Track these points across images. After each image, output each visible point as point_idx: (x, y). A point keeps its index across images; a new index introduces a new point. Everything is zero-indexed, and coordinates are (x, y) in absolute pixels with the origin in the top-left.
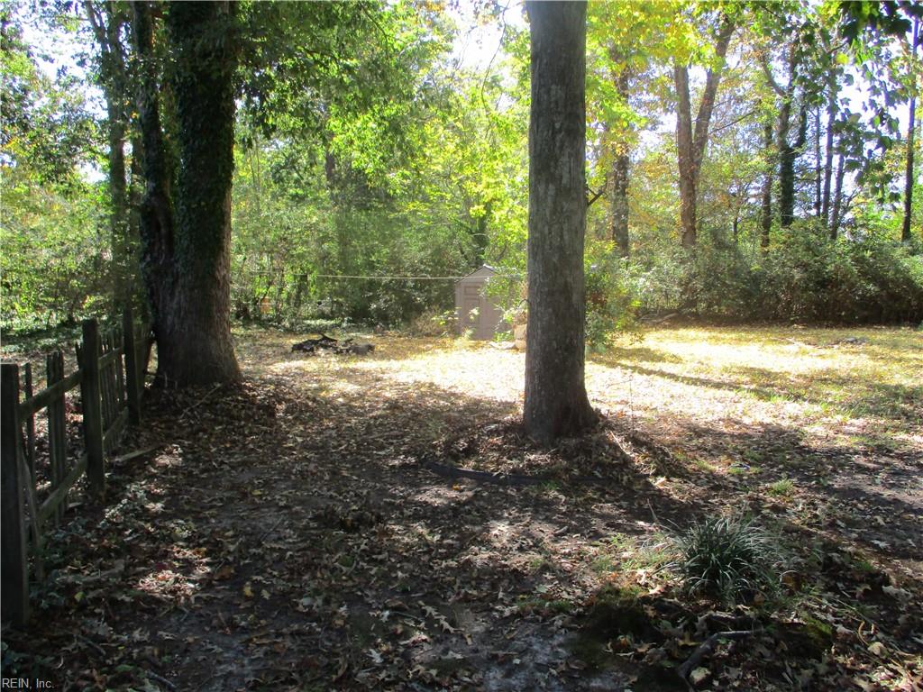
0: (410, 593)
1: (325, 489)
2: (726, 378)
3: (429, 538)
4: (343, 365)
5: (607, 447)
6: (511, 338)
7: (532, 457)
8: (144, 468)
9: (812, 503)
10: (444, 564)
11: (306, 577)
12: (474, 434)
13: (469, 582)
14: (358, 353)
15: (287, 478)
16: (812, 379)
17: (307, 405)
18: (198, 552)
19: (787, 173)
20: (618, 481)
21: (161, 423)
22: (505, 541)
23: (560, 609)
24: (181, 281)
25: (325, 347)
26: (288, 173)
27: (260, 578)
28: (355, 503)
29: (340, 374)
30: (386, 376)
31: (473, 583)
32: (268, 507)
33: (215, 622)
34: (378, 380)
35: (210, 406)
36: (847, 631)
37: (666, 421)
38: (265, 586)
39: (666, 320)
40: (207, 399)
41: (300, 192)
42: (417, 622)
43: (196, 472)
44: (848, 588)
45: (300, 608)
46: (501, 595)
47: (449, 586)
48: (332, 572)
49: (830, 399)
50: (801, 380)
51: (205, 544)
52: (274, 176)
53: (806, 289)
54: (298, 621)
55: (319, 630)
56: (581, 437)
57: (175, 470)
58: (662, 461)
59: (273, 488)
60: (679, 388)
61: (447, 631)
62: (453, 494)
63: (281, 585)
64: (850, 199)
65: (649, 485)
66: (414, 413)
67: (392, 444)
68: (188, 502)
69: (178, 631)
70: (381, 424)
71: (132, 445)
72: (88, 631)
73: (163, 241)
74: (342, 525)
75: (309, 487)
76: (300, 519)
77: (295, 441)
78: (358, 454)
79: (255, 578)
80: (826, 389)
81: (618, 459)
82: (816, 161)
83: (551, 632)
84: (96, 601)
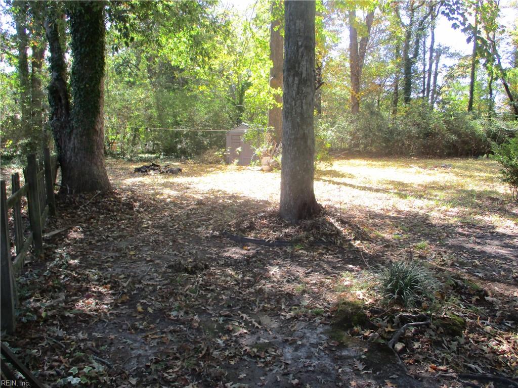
0: (232, 307)
1: (171, 250)
2: (380, 187)
3: (236, 276)
4: (166, 180)
5: (328, 225)
6: (260, 164)
7: (287, 231)
8: (62, 240)
9: (439, 254)
10: (247, 291)
11: (171, 300)
12: (252, 218)
13: (264, 300)
14: (173, 173)
15: (148, 245)
16: (426, 187)
17: (151, 203)
18: (106, 288)
19: (408, 73)
20: (334, 243)
21: (68, 214)
22: (278, 277)
23: (318, 314)
24: (75, 131)
25: (154, 170)
26: (124, 68)
27: (144, 301)
28: (190, 257)
29: (165, 185)
30: (191, 186)
31: (266, 300)
32: (140, 261)
33: (124, 327)
34: (188, 188)
35: (95, 204)
36: (471, 321)
37: (352, 210)
38: (150, 306)
39: (343, 155)
40: (93, 200)
41: (132, 80)
42: (240, 323)
43: (93, 242)
44: (467, 298)
45: (172, 317)
46: (283, 307)
47: (253, 302)
48: (185, 297)
49: (438, 198)
50: (420, 187)
51: (109, 282)
52: (116, 70)
53: (418, 138)
54: (172, 324)
55: (185, 329)
56: (312, 219)
57: (82, 241)
58: (358, 232)
59: (141, 250)
60: (356, 192)
61: (257, 327)
62: (244, 252)
63: (158, 305)
64: (441, 88)
65: (351, 245)
66: (212, 207)
67: (203, 224)
68: (93, 259)
69: (104, 332)
70: (195, 214)
71: (53, 227)
72: (52, 334)
73: (63, 107)
74: (186, 270)
75: (161, 249)
76: (160, 267)
77: (148, 223)
78: (185, 230)
79: (142, 301)
80: (435, 193)
81: (334, 231)
82: (423, 67)
83: (315, 326)
84: (53, 317)
